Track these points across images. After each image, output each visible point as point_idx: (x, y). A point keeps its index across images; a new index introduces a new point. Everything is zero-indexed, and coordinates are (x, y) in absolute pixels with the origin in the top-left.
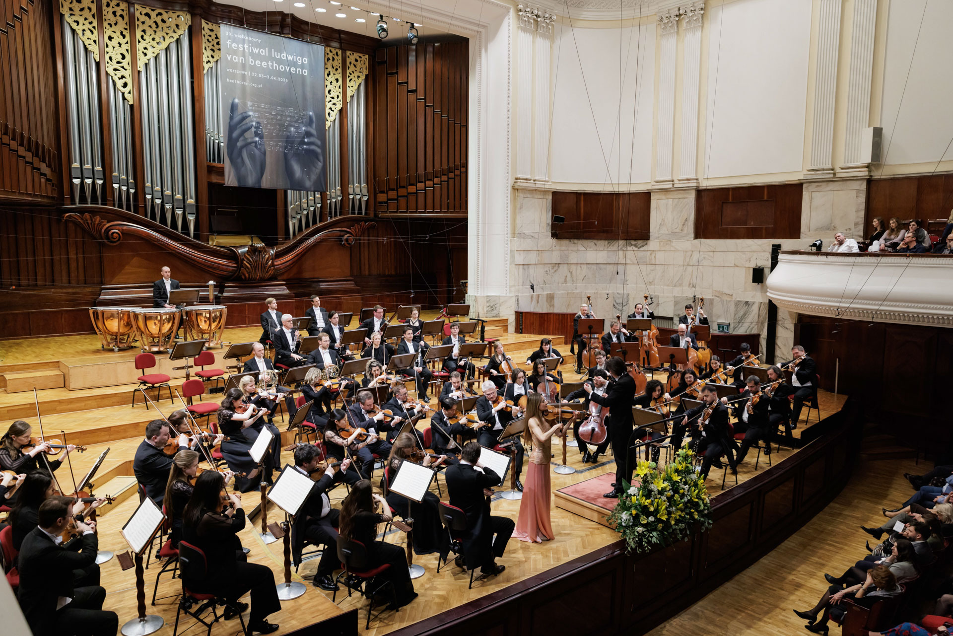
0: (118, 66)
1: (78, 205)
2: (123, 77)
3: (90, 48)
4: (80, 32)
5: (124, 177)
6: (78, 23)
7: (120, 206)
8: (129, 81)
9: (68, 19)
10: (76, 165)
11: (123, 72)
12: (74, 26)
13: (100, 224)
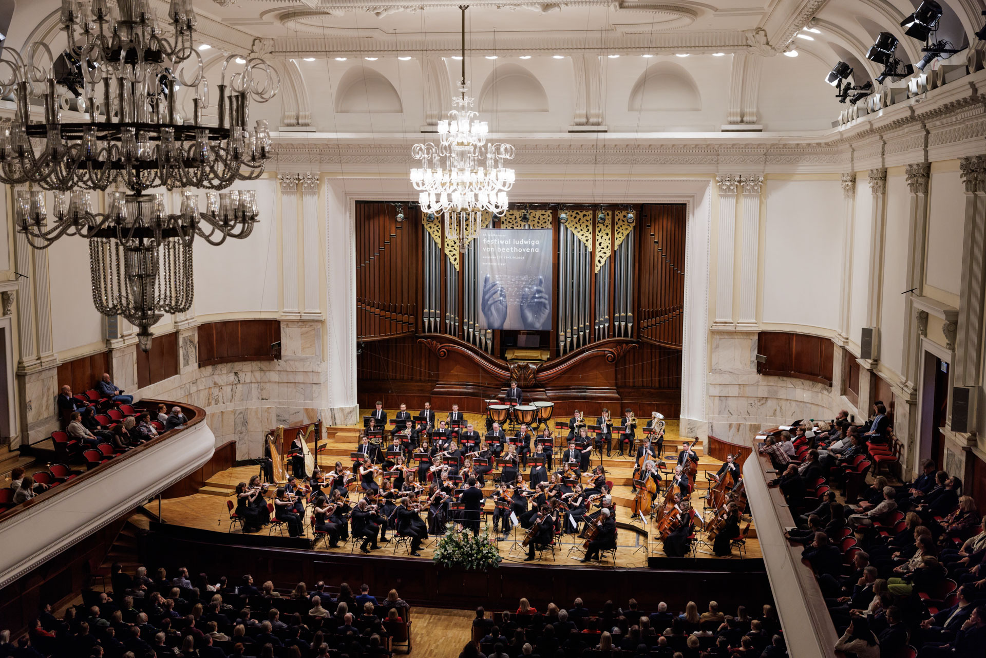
0: (451, 249)
1: (427, 334)
2: (454, 255)
3: (437, 241)
4: (431, 233)
5: (452, 316)
6: (431, 227)
7: (450, 334)
8: (457, 257)
9: (425, 226)
10: (426, 310)
11: (454, 252)
12: (429, 230)
13: (436, 345)
